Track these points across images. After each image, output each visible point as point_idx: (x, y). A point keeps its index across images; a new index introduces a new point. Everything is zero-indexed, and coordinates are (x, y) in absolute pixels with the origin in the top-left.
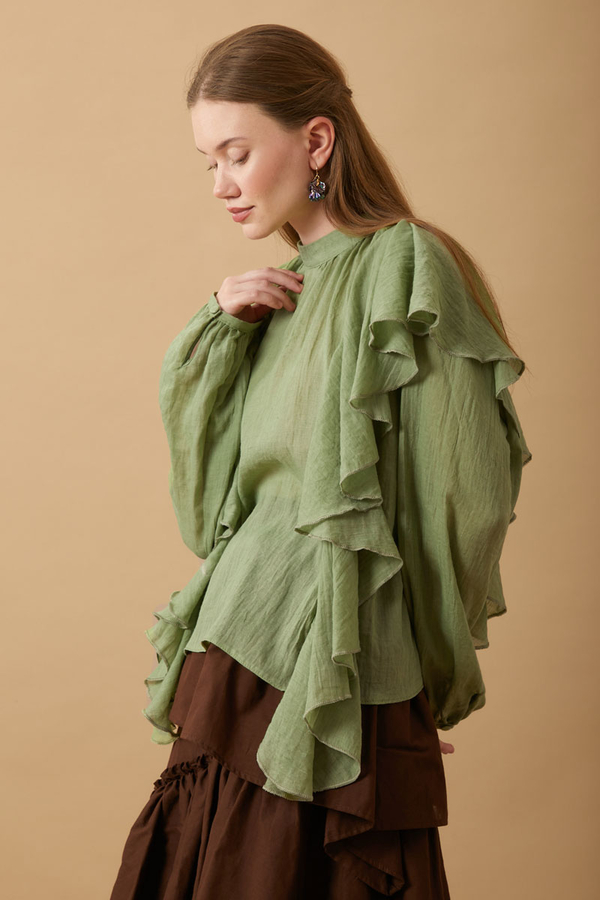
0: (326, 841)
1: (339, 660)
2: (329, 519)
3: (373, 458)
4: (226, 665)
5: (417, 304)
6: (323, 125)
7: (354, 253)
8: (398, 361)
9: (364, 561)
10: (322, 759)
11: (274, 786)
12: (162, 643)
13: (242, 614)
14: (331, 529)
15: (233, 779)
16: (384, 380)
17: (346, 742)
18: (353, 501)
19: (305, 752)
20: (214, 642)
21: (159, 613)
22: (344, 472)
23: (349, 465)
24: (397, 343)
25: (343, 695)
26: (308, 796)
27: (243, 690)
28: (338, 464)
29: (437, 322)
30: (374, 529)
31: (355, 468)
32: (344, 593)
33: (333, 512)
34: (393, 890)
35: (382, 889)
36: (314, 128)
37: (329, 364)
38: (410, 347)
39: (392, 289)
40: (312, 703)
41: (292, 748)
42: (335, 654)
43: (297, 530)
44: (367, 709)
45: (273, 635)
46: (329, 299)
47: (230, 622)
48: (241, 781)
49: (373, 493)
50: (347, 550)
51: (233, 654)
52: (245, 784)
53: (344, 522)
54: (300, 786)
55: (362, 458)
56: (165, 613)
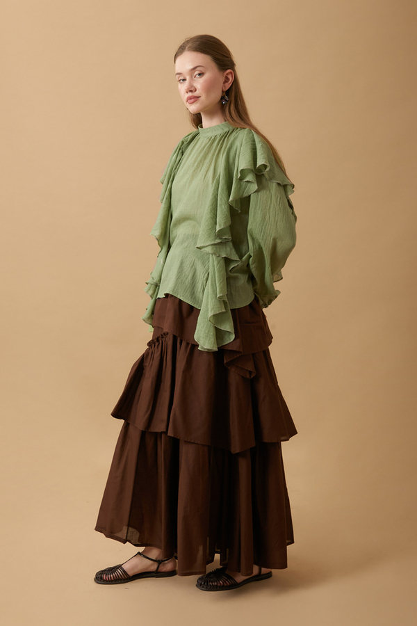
0: (225, 362)
1: (220, 298)
2: (212, 245)
3: (229, 223)
4: (177, 301)
5: (260, 162)
6: (231, 73)
7: (226, 136)
8: (249, 184)
9: (227, 261)
10: (219, 334)
11: (202, 347)
12: (151, 292)
13: (180, 281)
14: (212, 249)
15: (184, 344)
16: (243, 192)
17: (228, 327)
18: (221, 239)
19: (212, 332)
20: (171, 293)
21: (147, 282)
22: (218, 228)
23: (220, 225)
24: (250, 177)
25: (221, 310)
26: (216, 349)
27: (185, 310)
28: (216, 224)
29: (268, 169)
30: (228, 249)
31: (222, 227)
32: (219, 272)
33: (213, 243)
34: (252, 376)
35: (248, 377)
36: (227, 74)
37: (213, 182)
38: (255, 179)
39: (248, 157)
40: (210, 314)
41: (207, 332)
42: (218, 296)
43: (197, 248)
44: (233, 311)
45: (193, 288)
46: (213, 155)
47: (176, 284)
48: (188, 344)
49: (228, 236)
50: (219, 256)
51: (179, 297)
52: (190, 345)
53: (217, 246)
54: (212, 346)
55: (225, 223)
56: (150, 281)
